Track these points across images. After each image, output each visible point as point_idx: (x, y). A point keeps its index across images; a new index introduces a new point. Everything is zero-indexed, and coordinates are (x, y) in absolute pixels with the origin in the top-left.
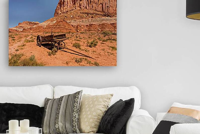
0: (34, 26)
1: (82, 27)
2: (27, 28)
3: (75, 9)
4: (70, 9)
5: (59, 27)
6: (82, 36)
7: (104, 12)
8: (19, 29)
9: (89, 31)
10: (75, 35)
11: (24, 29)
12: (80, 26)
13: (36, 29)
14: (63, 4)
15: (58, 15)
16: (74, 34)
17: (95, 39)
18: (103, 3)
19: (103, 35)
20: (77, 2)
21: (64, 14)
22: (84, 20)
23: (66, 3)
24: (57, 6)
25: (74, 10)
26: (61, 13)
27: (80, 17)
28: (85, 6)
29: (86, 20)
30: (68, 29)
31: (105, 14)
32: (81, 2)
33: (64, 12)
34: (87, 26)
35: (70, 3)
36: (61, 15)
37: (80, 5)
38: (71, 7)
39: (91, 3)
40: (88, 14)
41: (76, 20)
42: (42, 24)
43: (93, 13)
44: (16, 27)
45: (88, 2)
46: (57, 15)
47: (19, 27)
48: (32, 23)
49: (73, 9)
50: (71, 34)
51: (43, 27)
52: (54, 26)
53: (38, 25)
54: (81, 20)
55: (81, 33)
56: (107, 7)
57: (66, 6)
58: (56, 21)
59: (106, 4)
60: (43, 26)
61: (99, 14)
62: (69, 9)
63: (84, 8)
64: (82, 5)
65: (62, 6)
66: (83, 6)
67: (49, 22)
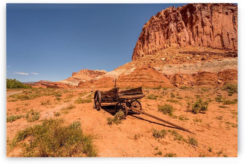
0: (97, 78)
1: (185, 77)
2: (85, 81)
3: (170, 46)
4: (160, 47)
5: (140, 79)
6: (183, 93)
7: (227, 49)
8: (73, 83)
9: (199, 85)
10: (169, 93)
11: (81, 83)
12: (180, 76)
13: (101, 82)
14: (148, 39)
15: (139, 57)
16: (168, 89)
17: (209, 99)
18: (222, 33)
19: (226, 92)
20: (172, 34)
21: (150, 56)
22: (187, 64)
23: (153, 37)
24: (137, 43)
25: (167, 48)
26: (143, 53)
27: (179, 60)
28: (188, 39)
29: (192, 64)
30: (157, 82)
31: (229, 53)
32: (179, 34)
33: (149, 53)
34: (194, 75)
35: (160, 37)
36: (144, 57)
37: (178, 39)
38: (161, 44)
39: (198, 35)
40: (194, 54)
41: (171, 65)
42: (111, 74)
43: (205, 52)
44: (69, 79)
45: (193, 33)
46: (137, 57)
47: (72, 79)
48: (95, 72)
49: (165, 46)
50: (162, 90)
51: (112, 79)
52: (131, 76)
53: (103, 75)
54: (182, 64)
55: (181, 89)
56: (232, 39)
57: (153, 41)
58: (135, 69)
59: (228, 35)
60: (112, 77)
61: (215, 54)
62: (158, 46)
63: (187, 44)
64: (181, 39)
65: (146, 42)
66: (184, 41)
67: (123, 70)
